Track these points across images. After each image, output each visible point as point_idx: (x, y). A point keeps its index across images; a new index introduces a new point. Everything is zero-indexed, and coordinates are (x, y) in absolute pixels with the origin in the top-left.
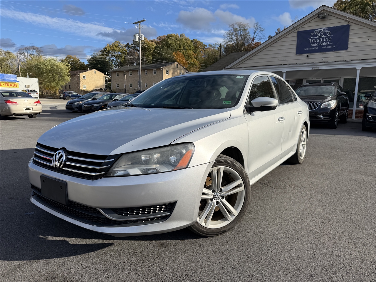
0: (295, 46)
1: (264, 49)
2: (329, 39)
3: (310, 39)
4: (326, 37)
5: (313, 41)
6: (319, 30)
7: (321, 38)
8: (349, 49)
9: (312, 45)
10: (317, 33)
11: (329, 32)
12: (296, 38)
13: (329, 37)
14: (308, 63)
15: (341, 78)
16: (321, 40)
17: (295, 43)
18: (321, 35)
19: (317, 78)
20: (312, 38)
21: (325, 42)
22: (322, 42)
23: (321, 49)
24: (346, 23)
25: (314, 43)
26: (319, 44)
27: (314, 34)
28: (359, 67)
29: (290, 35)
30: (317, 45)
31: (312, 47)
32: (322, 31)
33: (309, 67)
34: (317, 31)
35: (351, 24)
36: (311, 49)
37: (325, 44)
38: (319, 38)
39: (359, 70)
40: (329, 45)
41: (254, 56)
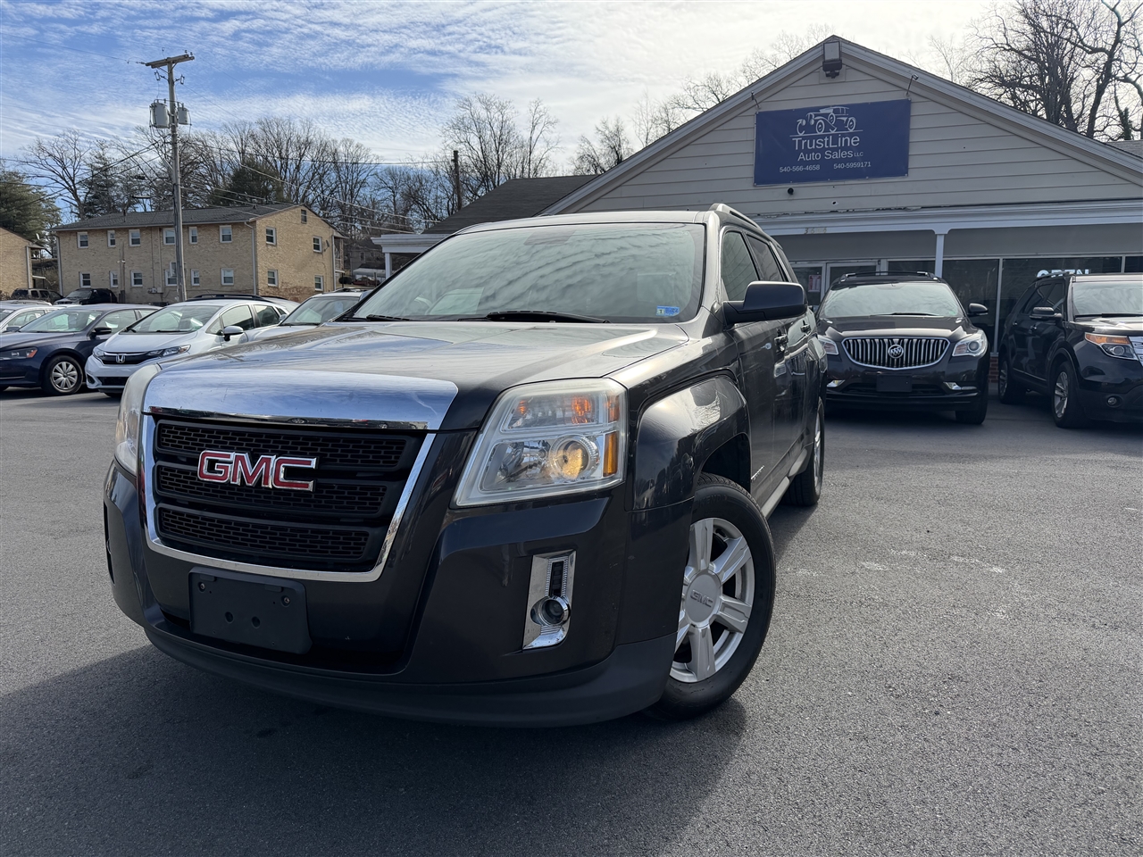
0: (751, 160)
1: (652, 164)
2: (852, 142)
3: (797, 139)
4: (843, 135)
5: (806, 143)
6: (822, 111)
7: (828, 136)
8: (912, 174)
9: (802, 156)
10: (816, 121)
11: (851, 121)
12: (752, 135)
13: (851, 135)
14: (793, 215)
15: (880, 260)
16: (828, 141)
17: (751, 148)
18: (828, 127)
19: (810, 261)
20: (801, 135)
21: (843, 149)
22: (833, 150)
23: (828, 172)
24: (900, 96)
25: (807, 152)
26: (823, 155)
27: (808, 123)
28: (941, 228)
29: (733, 124)
30: (818, 156)
31: (805, 163)
32: (832, 116)
33: (796, 226)
34: (816, 116)
35: (913, 98)
36: (801, 168)
37: (842, 155)
38: (823, 137)
39: (943, 237)
40: (854, 160)
41: (620, 186)
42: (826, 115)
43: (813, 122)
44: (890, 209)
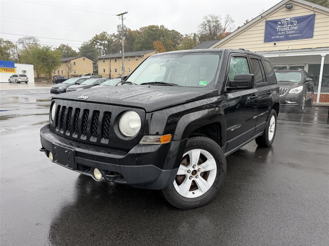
0: (263, 35)
1: (234, 37)
2: (296, 28)
3: (278, 28)
4: (292, 26)
5: (280, 29)
6: (286, 19)
7: (288, 27)
8: (315, 38)
9: (279, 33)
11: (295, 22)
12: (264, 28)
13: (295, 26)
14: (275, 51)
15: (306, 64)
16: (288, 28)
17: (263, 31)
18: (288, 24)
19: (283, 65)
21: (292, 30)
22: (289, 31)
23: (287, 38)
24: (312, 13)
25: (281, 32)
26: (286, 33)
27: (281, 23)
28: (323, 54)
29: (258, 25)
30: (284, 33)
31: (280, 35)
32: (289, 20)
33: (276, 54)
34: (284, 21)
35: (316, 13)
36: (278, 37)
37: (292, 32)
38: (286, 27)
39: (324, 57)
40: (295, 34)
41: (225, 44)
42: (287, 20)
43: (283, 23)
44: (306, 49)
